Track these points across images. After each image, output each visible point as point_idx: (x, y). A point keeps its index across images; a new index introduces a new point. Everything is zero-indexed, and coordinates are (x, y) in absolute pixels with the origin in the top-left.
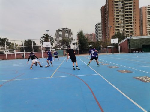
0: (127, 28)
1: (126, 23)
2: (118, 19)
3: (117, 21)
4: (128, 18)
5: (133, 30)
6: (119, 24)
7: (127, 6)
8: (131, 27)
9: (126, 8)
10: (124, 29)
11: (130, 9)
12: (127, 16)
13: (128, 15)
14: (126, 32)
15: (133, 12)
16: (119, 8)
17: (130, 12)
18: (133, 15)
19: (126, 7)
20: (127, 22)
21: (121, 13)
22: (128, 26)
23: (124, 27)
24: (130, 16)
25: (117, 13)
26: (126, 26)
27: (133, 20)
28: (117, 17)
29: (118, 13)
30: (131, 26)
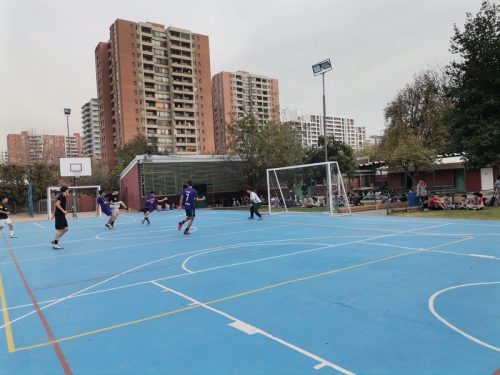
0: (180, 126)
1: (176, 112)
2: (153, 94)
3: (147, 101)
4: (181, 96)
5: (195, 136)
6: (155, 112)
7: (179, 61)
8: (190, 127)
9: (176, 65)
10: (170, 131)
11: (186, 70)
12: (177, 91)
13: (180, 87)
14: (178, 139)
15: (194, 80)
16: (155, 60)
17: (186, 79)
18: (195, 89)
19: (174, 60)
20: (179, 109)
21: (161, 79)
22: (182, 122)
23: (170, 123)
24: (186, 92)
25: (146, 75)
26: (177, 122)
27: (195, 106)
28: (149, 90)
29: (152, 76)
30: (192, 122)
